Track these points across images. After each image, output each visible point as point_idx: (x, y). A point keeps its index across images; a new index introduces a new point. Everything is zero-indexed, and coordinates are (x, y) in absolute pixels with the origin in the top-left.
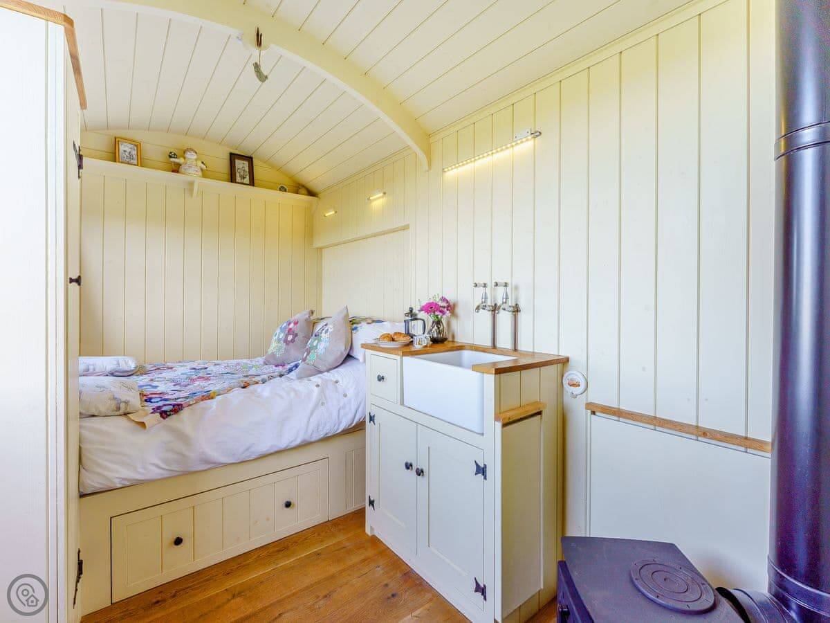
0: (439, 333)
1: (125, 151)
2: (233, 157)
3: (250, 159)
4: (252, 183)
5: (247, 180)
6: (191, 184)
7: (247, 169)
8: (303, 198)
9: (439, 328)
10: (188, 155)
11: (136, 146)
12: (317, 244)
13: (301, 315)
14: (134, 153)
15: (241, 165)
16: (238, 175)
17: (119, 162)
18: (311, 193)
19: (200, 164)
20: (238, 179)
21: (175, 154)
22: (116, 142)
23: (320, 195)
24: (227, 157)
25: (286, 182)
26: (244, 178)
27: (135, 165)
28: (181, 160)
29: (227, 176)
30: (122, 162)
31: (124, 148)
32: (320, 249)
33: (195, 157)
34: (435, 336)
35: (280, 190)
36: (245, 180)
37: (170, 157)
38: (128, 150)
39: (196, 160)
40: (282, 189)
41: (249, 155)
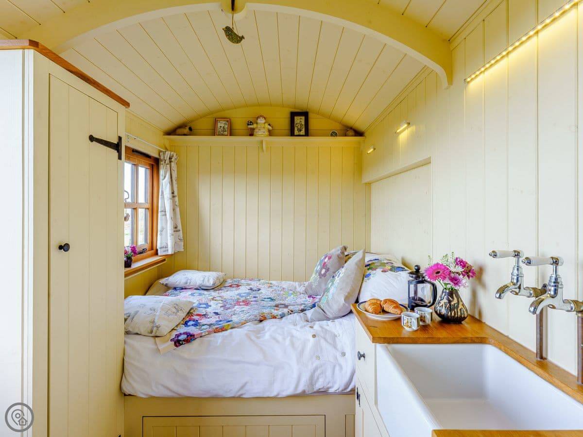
0: (451, 309)
1: (221, 127)
2: (293, 115)
3: (305, 114)
4: (307, 134)
5: (303, 132)
6: (262, 142)
7: (303, 123)
8: (352, 140)
9: (450, 302)
10: (259, 121)
11: (228, 121)
12: (366, 179)
13: (336, 251)
14: (226, 126)
15: (299, 120)
16: (296, 129)
17: (217, 135)
18: (358, 133)
19: (267, 126)
20: (296, 132)
21: (251, 122)
22: (216, 122)
23: (366, 134)
24: (288, 116)
25: (337, 127)
26: (301, 130)
27: (226, 135)
28: (254, 126)
29: (288, 132)
30: (219, 135)
31: (221, 124)
32: (369, 185)
33: (264, 121)
34: (444, 311)
35: (332, 135)
36: (302, 131)
37: (248, 125)
38: (223, 125)
39: (265, 123)
40: (334, 134)
41: (304, 110)
